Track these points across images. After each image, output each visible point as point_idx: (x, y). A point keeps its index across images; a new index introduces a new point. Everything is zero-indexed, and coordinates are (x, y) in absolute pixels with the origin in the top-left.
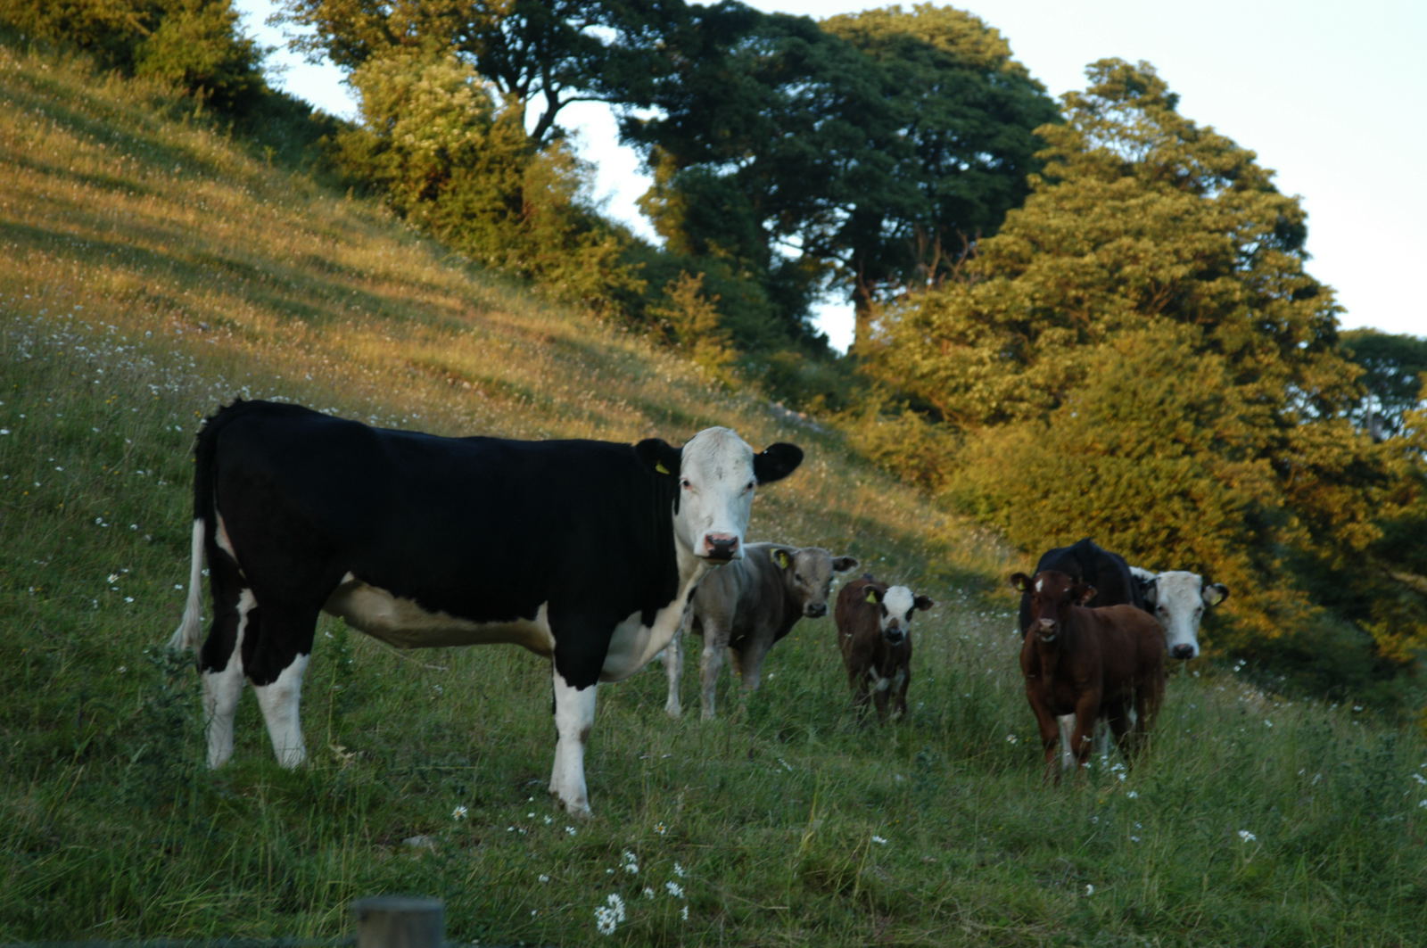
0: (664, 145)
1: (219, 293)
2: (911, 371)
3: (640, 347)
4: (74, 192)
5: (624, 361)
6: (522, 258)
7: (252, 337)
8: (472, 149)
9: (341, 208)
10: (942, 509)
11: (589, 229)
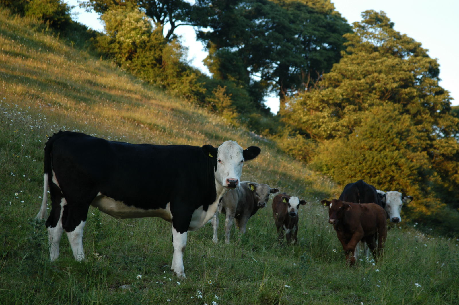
0: (212, 41)
1: (55, 93)
2: (299, 121)
3: (203, 112)
4: (3, 57)
5: (198, 117)
6: (162, 81)
7: (67, 109)
8: (144, 42)
9: (98, 63)
10: (311, 169)
11: (186, 70)
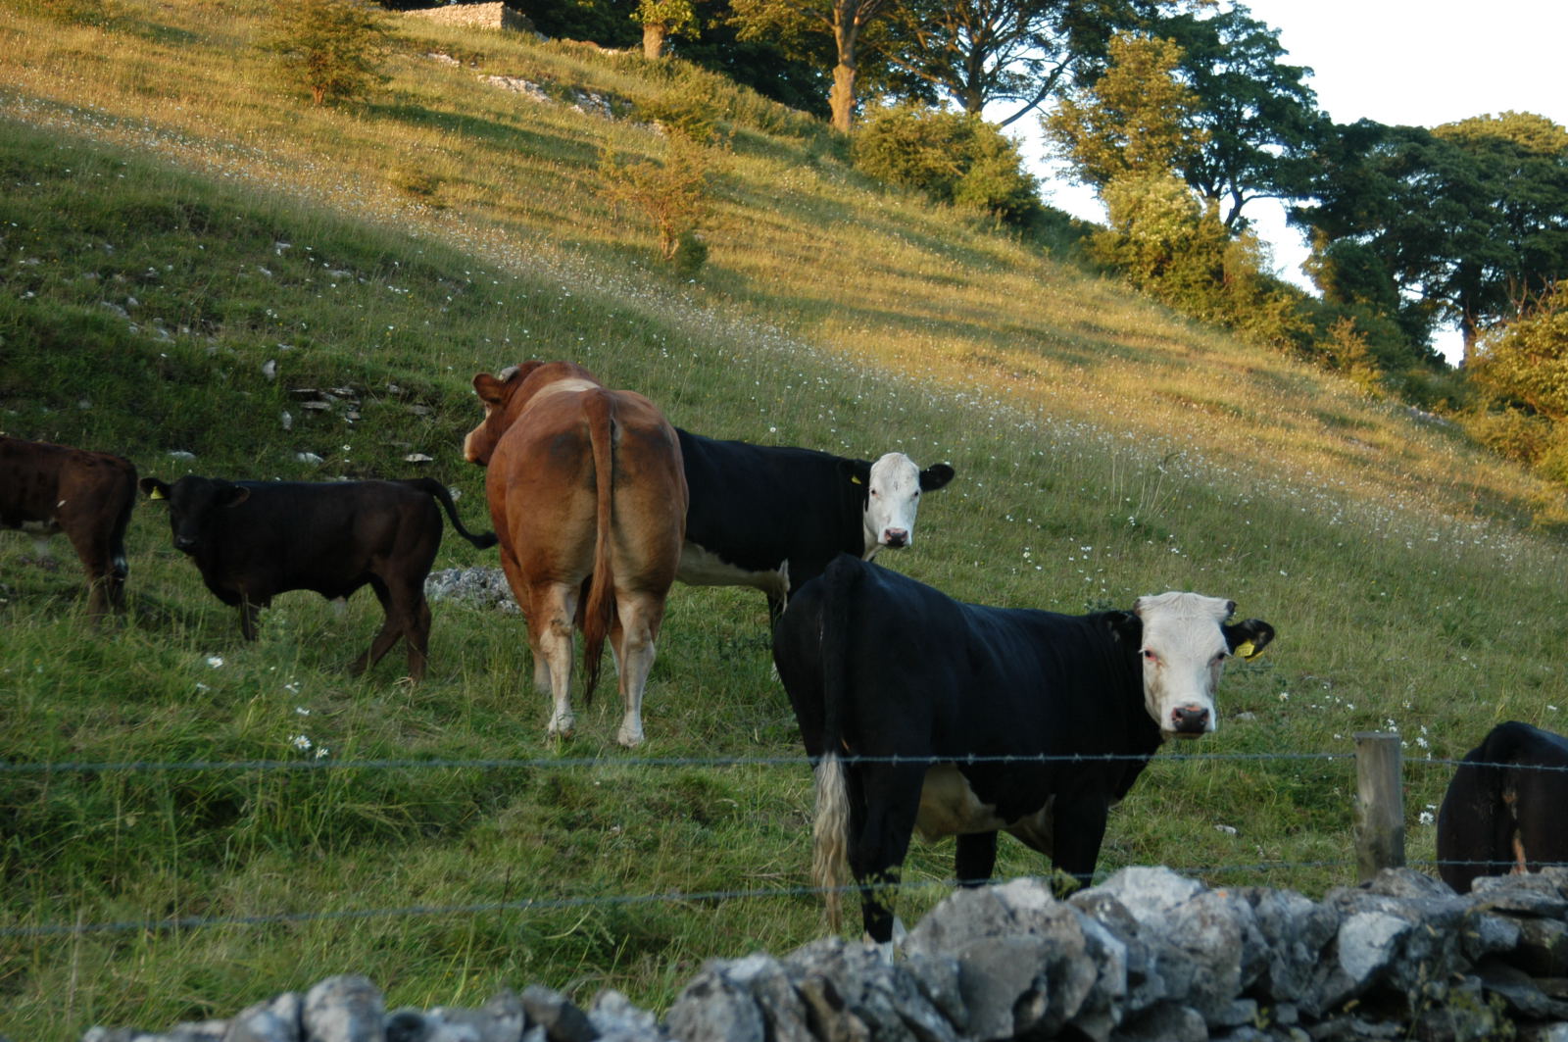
0: (1320, 226)
1: (1023, 352)
2: (1510, 380)
3: (1311, 371)
4: (924, 288)
5: (1302, 382)
6: (1224, 313)
7: (1049, 382)
8: (1187, 239)
9: (1098, 286)
10: (1539, 477)
11: (1271, 290)
